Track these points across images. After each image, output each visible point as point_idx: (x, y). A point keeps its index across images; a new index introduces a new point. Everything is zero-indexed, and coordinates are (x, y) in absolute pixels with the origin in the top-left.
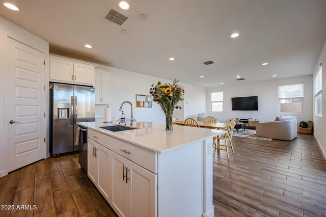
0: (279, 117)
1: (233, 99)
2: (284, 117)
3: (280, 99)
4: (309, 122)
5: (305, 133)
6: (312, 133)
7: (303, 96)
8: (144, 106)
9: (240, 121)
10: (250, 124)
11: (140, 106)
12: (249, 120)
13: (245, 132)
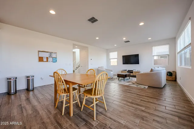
0: (153, 68)
1: (123, 57)
2: (157, 69)
3: (153, 56)
4: (173, 72)
5: (171, 80)
6: (175, 80)
7: (169, 54)
8: (47, 61)
9: (128, 72)
10: (134, 74)
11: (43, 61)
12: (134, 71)
13: (129, 80)
